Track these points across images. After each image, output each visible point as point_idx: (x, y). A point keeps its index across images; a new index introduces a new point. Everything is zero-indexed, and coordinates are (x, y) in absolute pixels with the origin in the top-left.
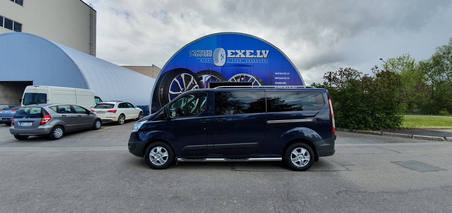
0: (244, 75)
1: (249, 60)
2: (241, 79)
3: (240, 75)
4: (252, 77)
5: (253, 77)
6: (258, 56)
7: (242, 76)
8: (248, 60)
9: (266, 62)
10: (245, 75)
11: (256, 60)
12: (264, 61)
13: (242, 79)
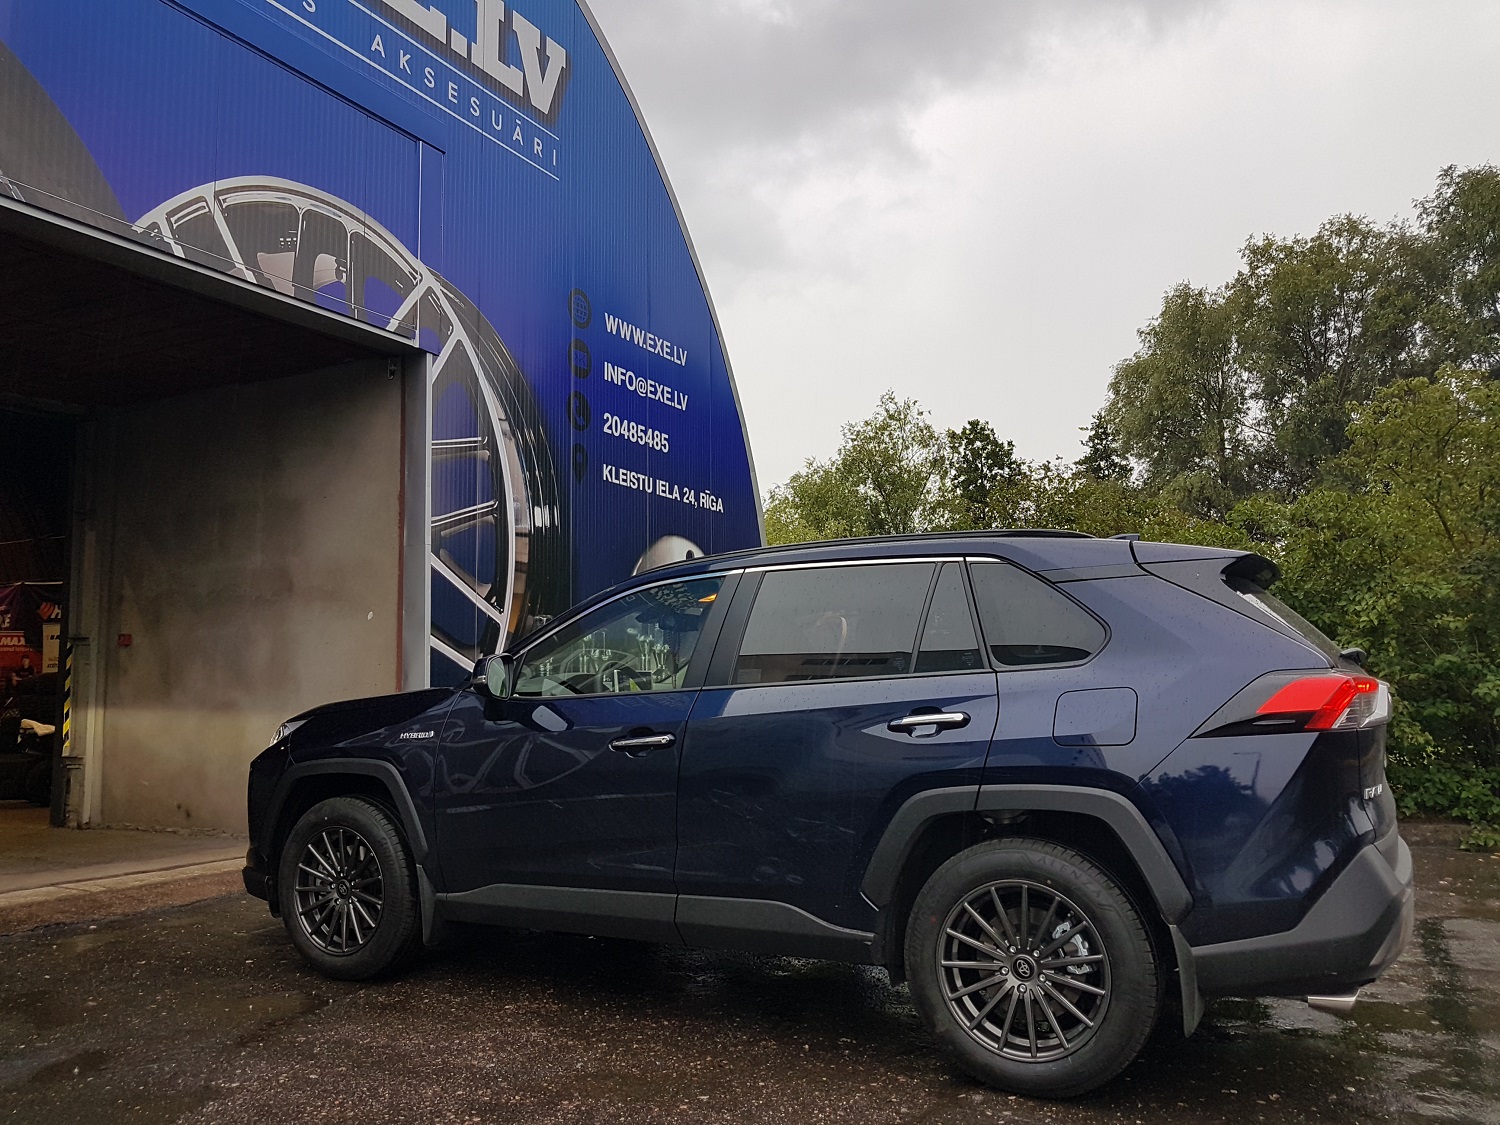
0: (351, 226)
1: (409, 49)
2: (304, 270)
3: (302, 205)
4: (428, 280)
5: (437, 288)
6: (485, 55)
7: (324, 234)
8: (393, 44)
9: (545, 160)
10: (354, 222)
11: (465, 91)
12: (528, 149)
13: (326, 266)
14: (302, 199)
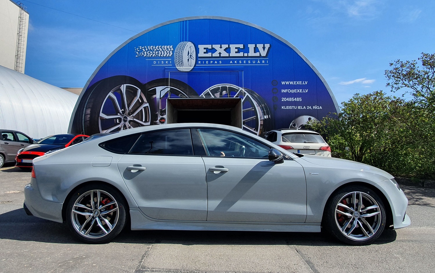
0: (228, 86)
1: (236, 60)
4: (241, 89)
6: (252, 53)
7: (224, 88)
8: (233, 61)
11: (247, 61)
12: (261, 63)
13: (224, 92)
14: (220, 86)
